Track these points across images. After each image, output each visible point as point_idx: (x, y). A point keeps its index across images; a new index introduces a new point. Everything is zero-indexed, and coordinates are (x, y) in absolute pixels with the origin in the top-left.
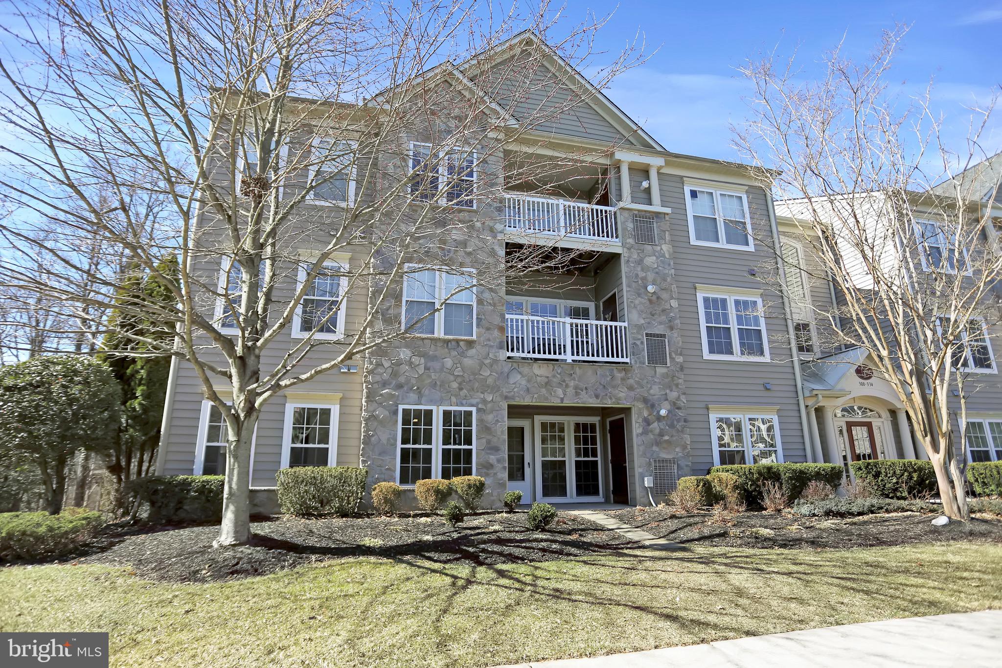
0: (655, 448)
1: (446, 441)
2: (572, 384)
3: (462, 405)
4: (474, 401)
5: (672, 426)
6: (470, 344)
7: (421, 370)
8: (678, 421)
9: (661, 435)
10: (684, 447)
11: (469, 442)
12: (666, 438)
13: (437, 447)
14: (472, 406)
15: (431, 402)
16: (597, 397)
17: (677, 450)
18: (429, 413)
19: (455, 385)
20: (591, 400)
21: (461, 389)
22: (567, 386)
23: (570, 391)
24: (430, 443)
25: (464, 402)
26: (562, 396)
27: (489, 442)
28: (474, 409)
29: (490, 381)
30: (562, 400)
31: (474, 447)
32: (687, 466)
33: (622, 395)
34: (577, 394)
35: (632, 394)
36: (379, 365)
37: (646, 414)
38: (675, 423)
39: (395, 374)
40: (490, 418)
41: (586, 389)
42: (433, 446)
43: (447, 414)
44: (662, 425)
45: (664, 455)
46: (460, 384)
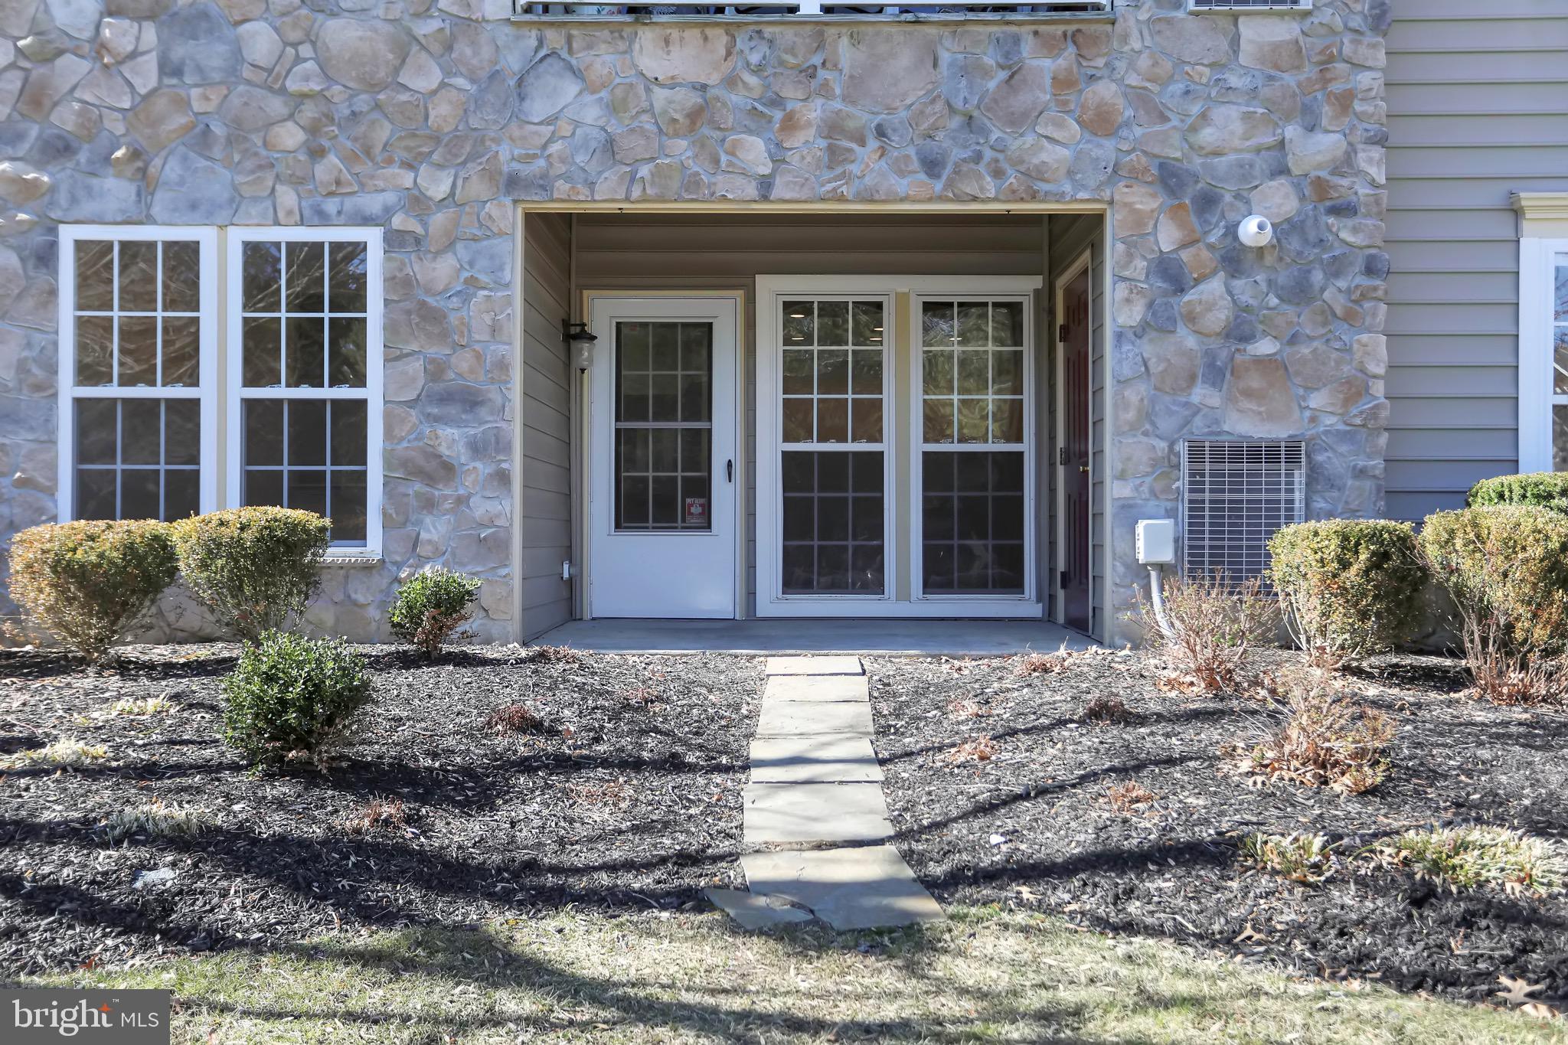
0: (1201, 394)
1: (256, 371)
2: (814, 112)
3: (323, 219)
4: (373, 203)
5: (1299, 293)
7: (145, 77)
8: (1336, 268)
9: (1239, 332)
10: (1354, 389)
11: (351, 370)
12: (1265, 347)
13: (221, 393)
14: (366, 221)
15: (195, 209)
16: (932, 166)
17: (1317, 400)
18: (185, 256)
19: (291, 136)
20: (902, 185)
21: (316, 153)
22: (790, 124)
23: (806, 144)
24: (193, 380)
25: (331, 206)
26: (766, 170)
27: (436, 370)
28: (372, 237)
29: (442, 112)
30: (765, 185)
31: (373, 392)
32: (1361, 473)
33: (1054, 156)
34: (835, 156)
35: (1106, 150)
37: (1167, 238)
38: (1317, 277)
39: (33, 99)
40: (442, 270)
41: (881, 132)
42: (205, 392)
43: (257, 256)
44: (1250, 288)
45: (1247, 426)
46: (313, 130)
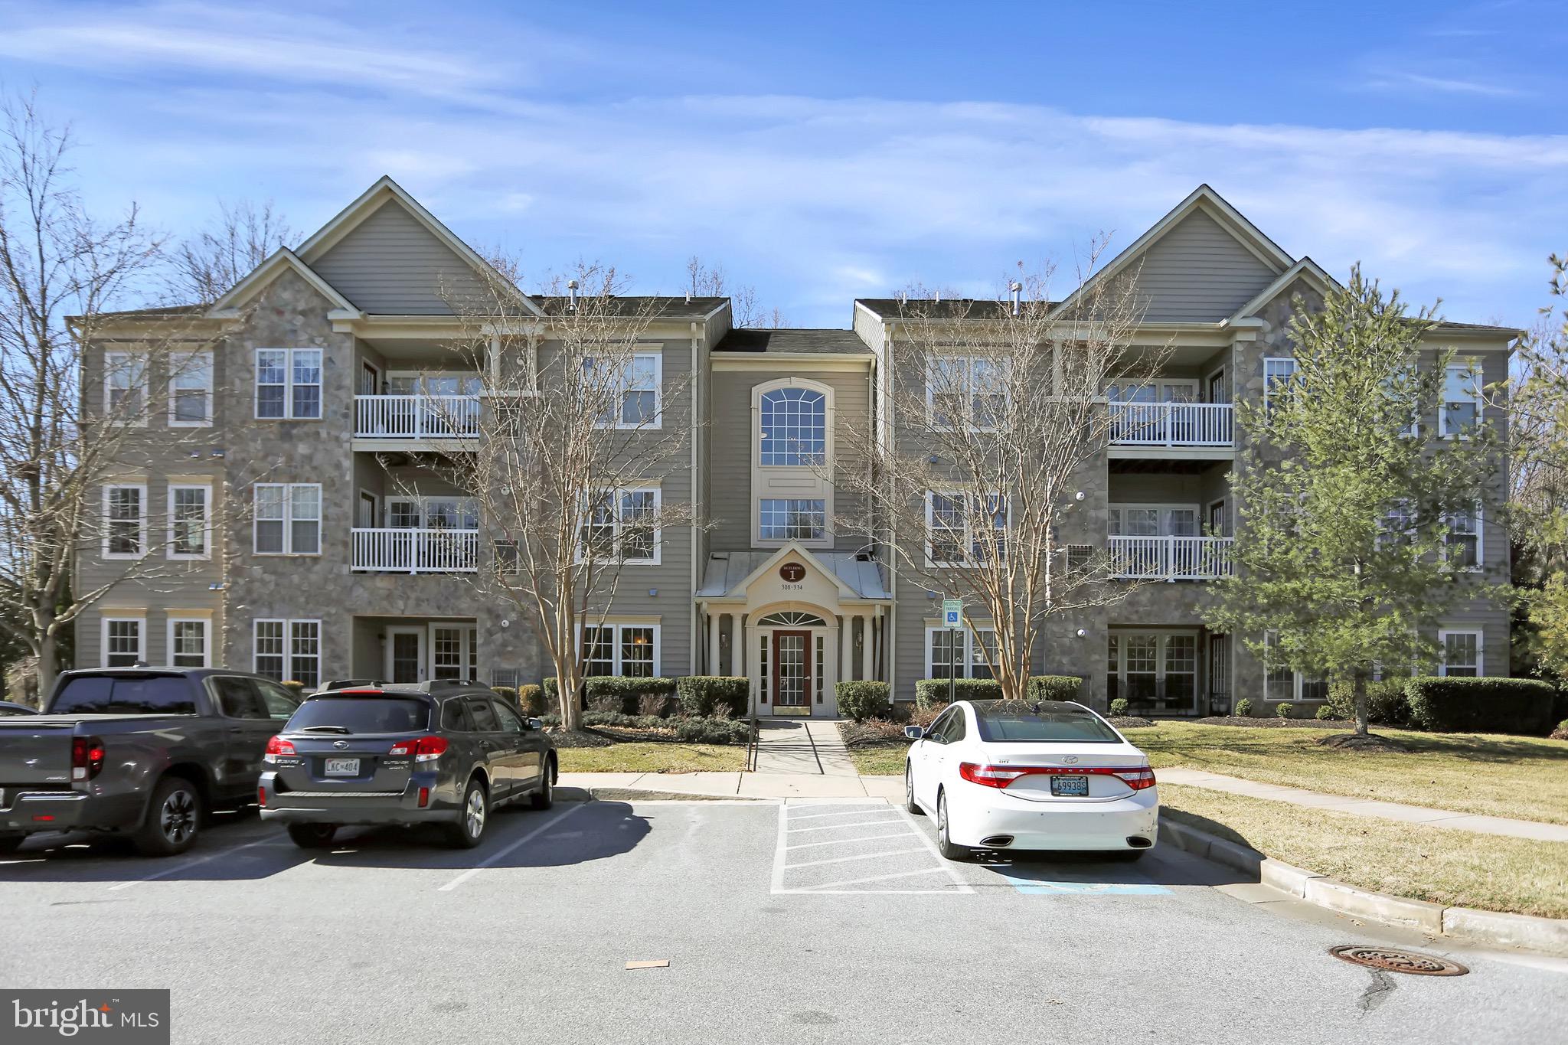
0: (496, 659)
1: (295, 651)
2: (413, 595)
3: (308, 617)
4: (320, 614)
5: (517, 637)
6: (315, 560)
7: (272, 586)
8: (525, 631)
9: (504, 645)
10: (529, 658)
11: (314, 650)
12: (510, 649)
13: (287, 655)
14: (317, 618)
15: (282, 616)
16: (439, 608)
17: (521, 660)
18: (280, 625)
19: (302, 599)
20: (432, 612)
21: (307, 603)
22: (408, 598)
23: (412, 602)
24: (281, 652)
25: (311, 615)
26: (403, 608)
27: (333, 651)
28: (319, 622)
29: (334, 595)
30: (403, 611)
31: (319, 656)
32: (530, 676)
33: (464, 606)
34: (418, 605)
35: (475, 605)
36: (235, 583)
37: (489, 624)
38: (521, 634)
39: (249, 591)
40: (333, 629)
41: (428, 600)
42: (283, 655)
43: (295, 626)
44: (507, 636)
45: (506, 666)
46: (307, 598)
